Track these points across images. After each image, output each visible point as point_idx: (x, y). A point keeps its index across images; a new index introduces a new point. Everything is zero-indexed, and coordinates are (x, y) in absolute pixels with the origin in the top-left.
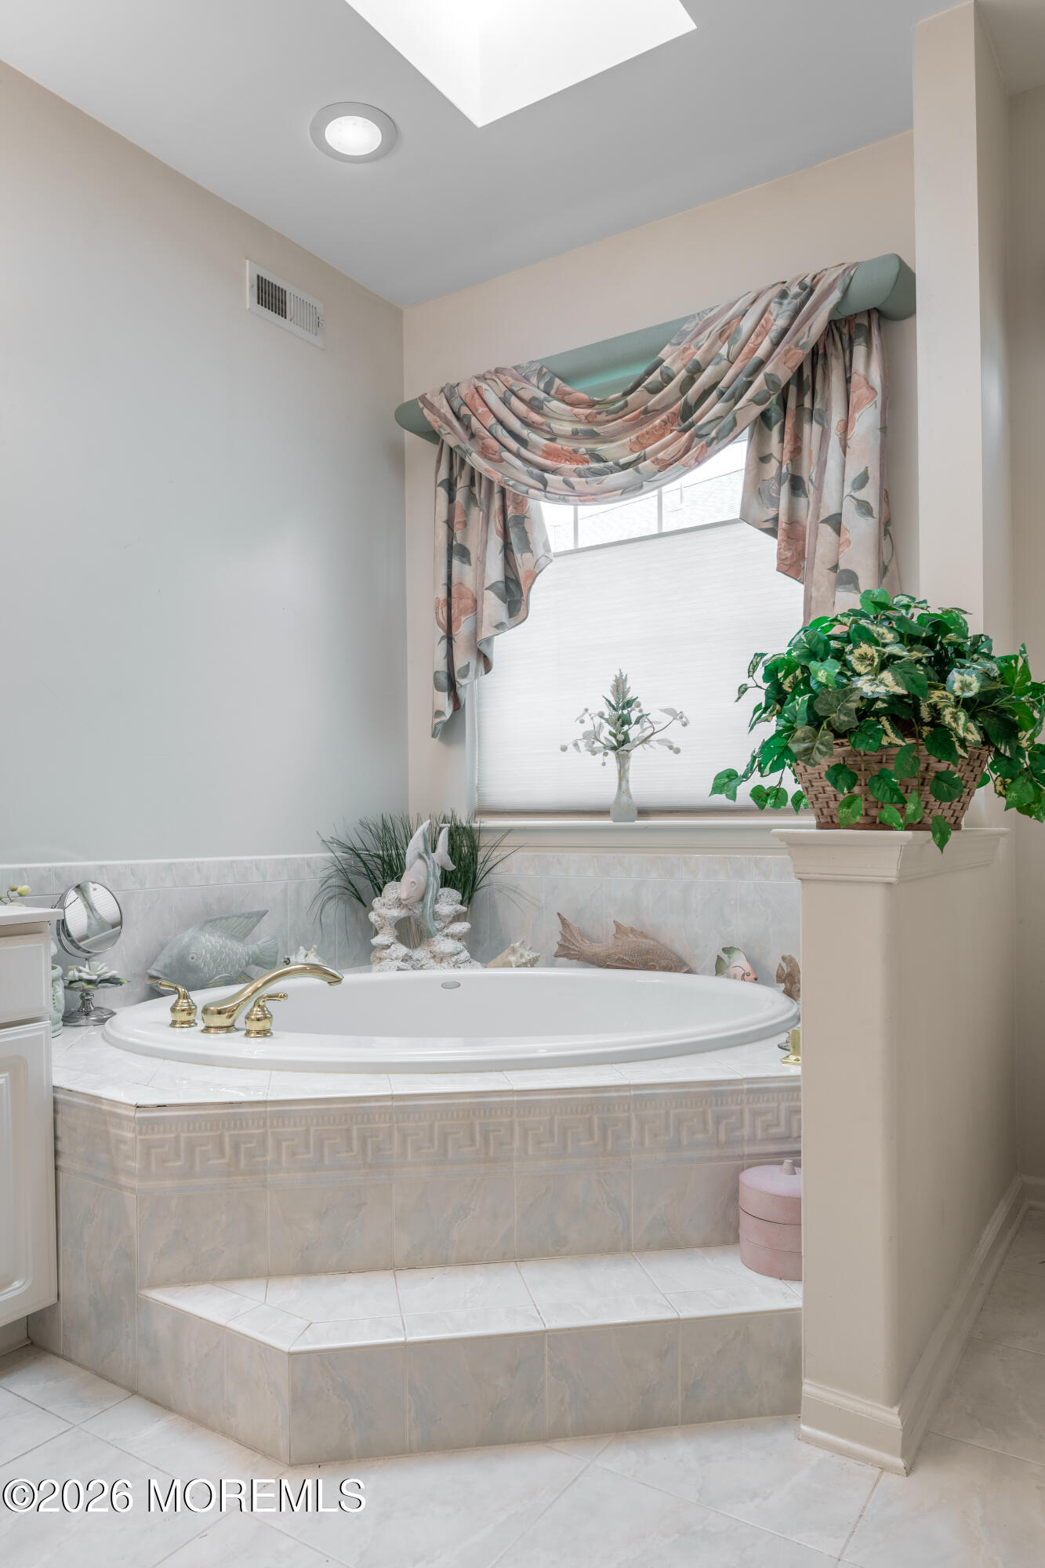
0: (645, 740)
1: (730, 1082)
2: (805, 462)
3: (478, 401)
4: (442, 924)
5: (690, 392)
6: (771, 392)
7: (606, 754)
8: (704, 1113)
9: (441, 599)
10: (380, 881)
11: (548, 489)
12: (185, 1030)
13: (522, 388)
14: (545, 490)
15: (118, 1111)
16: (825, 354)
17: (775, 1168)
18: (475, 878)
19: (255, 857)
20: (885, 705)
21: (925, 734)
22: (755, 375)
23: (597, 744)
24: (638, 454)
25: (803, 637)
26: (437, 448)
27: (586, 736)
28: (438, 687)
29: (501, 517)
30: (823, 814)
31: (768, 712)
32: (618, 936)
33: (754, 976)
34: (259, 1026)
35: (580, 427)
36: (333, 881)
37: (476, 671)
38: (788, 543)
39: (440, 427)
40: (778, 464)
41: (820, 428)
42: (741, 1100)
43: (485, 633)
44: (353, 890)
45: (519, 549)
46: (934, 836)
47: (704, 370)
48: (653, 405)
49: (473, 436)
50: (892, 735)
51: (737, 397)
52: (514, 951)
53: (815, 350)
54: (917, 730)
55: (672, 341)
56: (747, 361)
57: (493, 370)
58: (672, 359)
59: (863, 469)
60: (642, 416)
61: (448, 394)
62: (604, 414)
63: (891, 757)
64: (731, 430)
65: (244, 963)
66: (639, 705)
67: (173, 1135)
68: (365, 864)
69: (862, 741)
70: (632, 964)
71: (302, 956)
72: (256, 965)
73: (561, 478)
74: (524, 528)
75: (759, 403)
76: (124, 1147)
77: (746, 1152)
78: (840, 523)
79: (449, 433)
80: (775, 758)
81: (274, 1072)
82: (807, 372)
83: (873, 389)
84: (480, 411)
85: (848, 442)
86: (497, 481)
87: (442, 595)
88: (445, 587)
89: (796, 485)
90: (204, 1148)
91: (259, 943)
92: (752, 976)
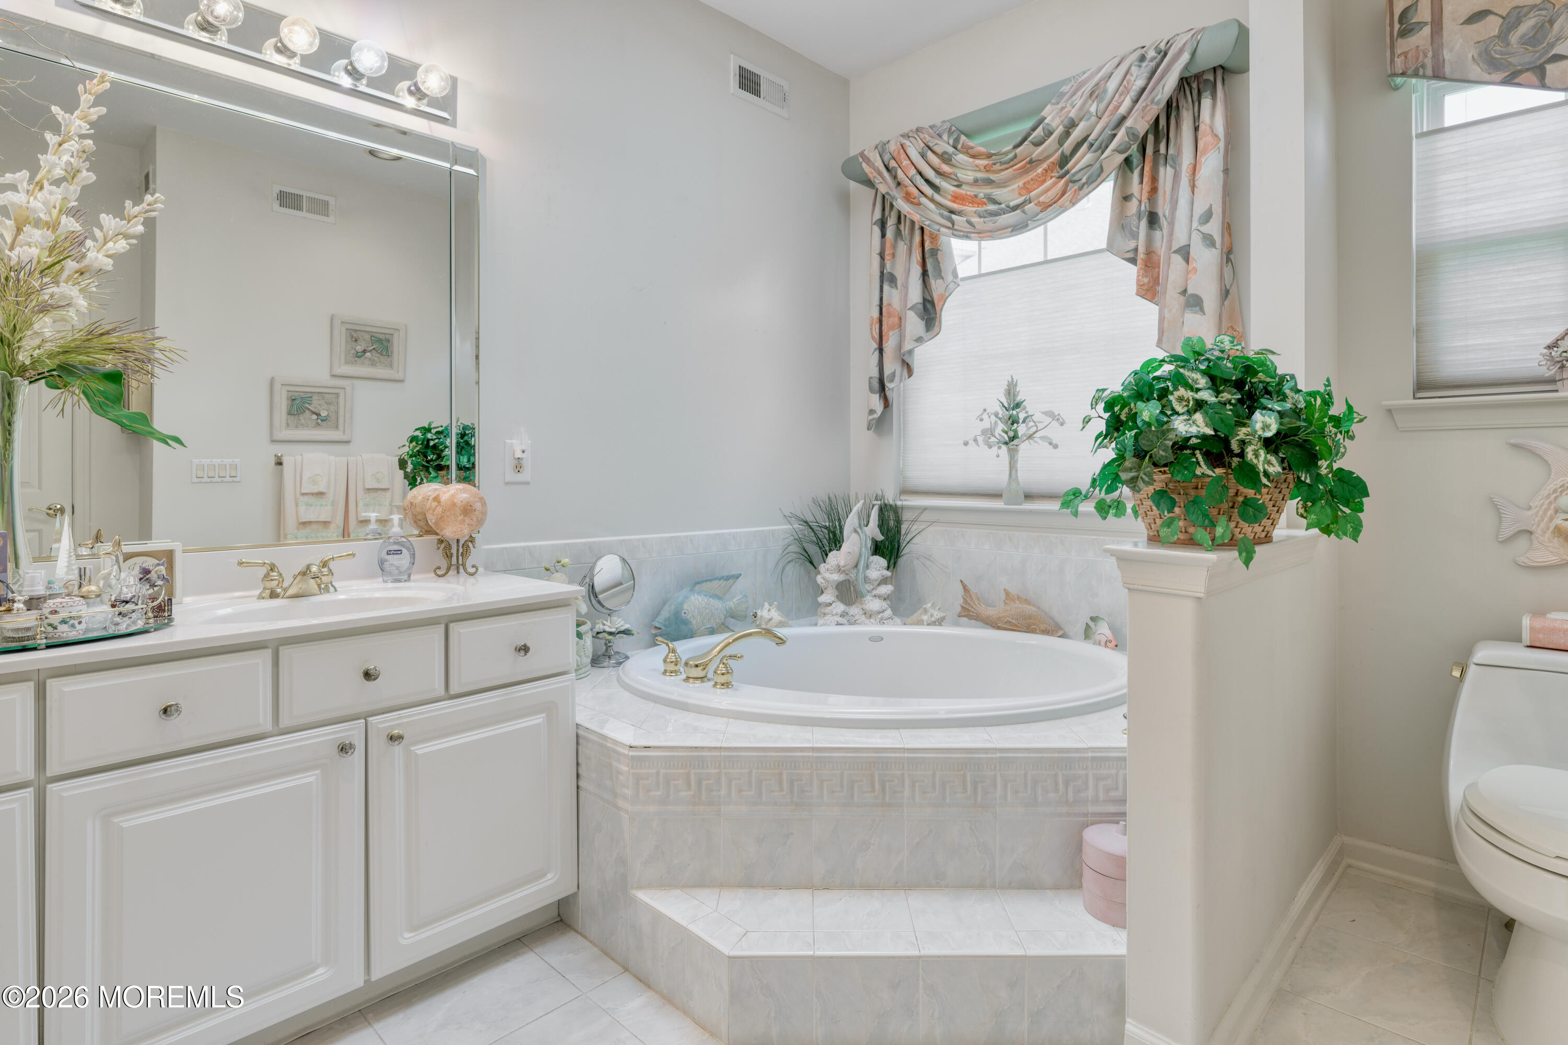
0: (1030, 437)
1: (1077, 750)
2: (1160, 201)
3: (903, 156)
4: (872, 587)
5: (1066, 145)
6: (1132, 143)
7: (1000, 448)
8: (1056, 775)
9: (875, 318)
10: (827, 549)
11: (956, 227)
12: (673, 678)
13: (936, 144)
14: (952, 228)
15: (618, 749)
16: (1178, 107)
17: (1113, 827)
18: (899, 546)
19: (733, 531)
20: (1199, 441)
21: (1234, 465)
22: (1119, 128)
23: (993, 439)
24: (1025, 197)
25: (1132, 380)
26: (873, 191)
27: (984, 432)
28: (871, 390)
29: (920, 250)
30: (1151, 528)
31: (1108, 438)
32: (1007, 602)
33: (1115, 644)
34: (722, 679)
35: (980, 175)
36: (792, 548)
37: (901, 376)
38: (1146, 271)
39: (875, 177)
40: (1138, 203)
41: (1173, 171)
42: (1086, 766)
43: (907, 347)
44: (806, 555)
45: (933, 276)
46: (1240, 554)
47: (1078, 125)
48: (1038, 155)
49: (899, 184)
50: (1204, 467)
51: (1103, 148)
52: (926, 611)
53: (1170, 103)
54: (1227, 461)
55: (1052, 101)
56: (1112, 116)
57: (915, 129)
58: (1053, 117)
59: (1207, 207)
60: (1028, 166)
61: (881, 150)
62: (998, 164)
63: (1205, 484)
64: (1099, 176)
65: (723, 617)
66: (1025, 408)
67: (655, 771)
68: (815, 534)
69: (1179, 472)
70: (1018, 627)
71: (766, 611)
72: (732, 617)
73: (965, 219)
74: (937, 258)
75: (1121, 152)
76: (621, 777)
77: (1090, 812)
78: (1189, 253)
79: (881, 183)
80: (1109, 482)
81: (731, 720)
82: (1162, 122)
83: (1217, 136)
84: (904, 164)
85: (1196, 182)
86: (916, 221)
87: (876, 314)
88: (878, 308)
89: (1153, 219)
90: (676, 782)
91: (735, 600)
92: (1113, 643)
